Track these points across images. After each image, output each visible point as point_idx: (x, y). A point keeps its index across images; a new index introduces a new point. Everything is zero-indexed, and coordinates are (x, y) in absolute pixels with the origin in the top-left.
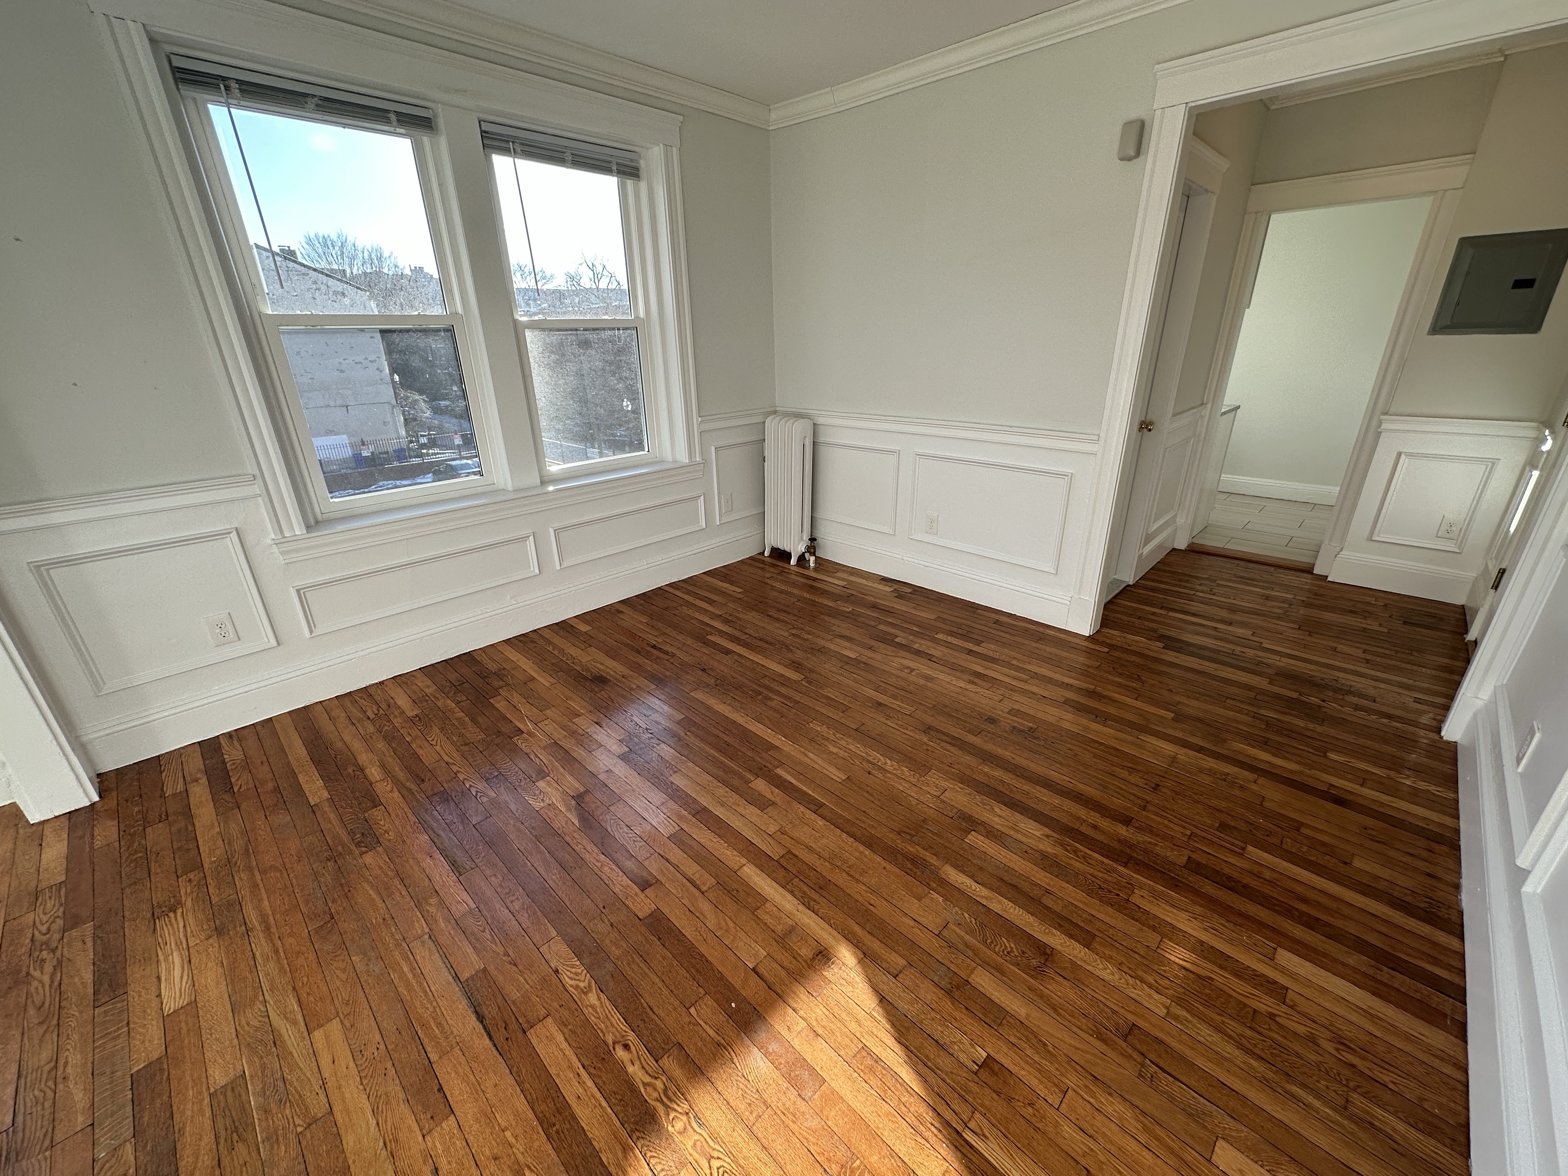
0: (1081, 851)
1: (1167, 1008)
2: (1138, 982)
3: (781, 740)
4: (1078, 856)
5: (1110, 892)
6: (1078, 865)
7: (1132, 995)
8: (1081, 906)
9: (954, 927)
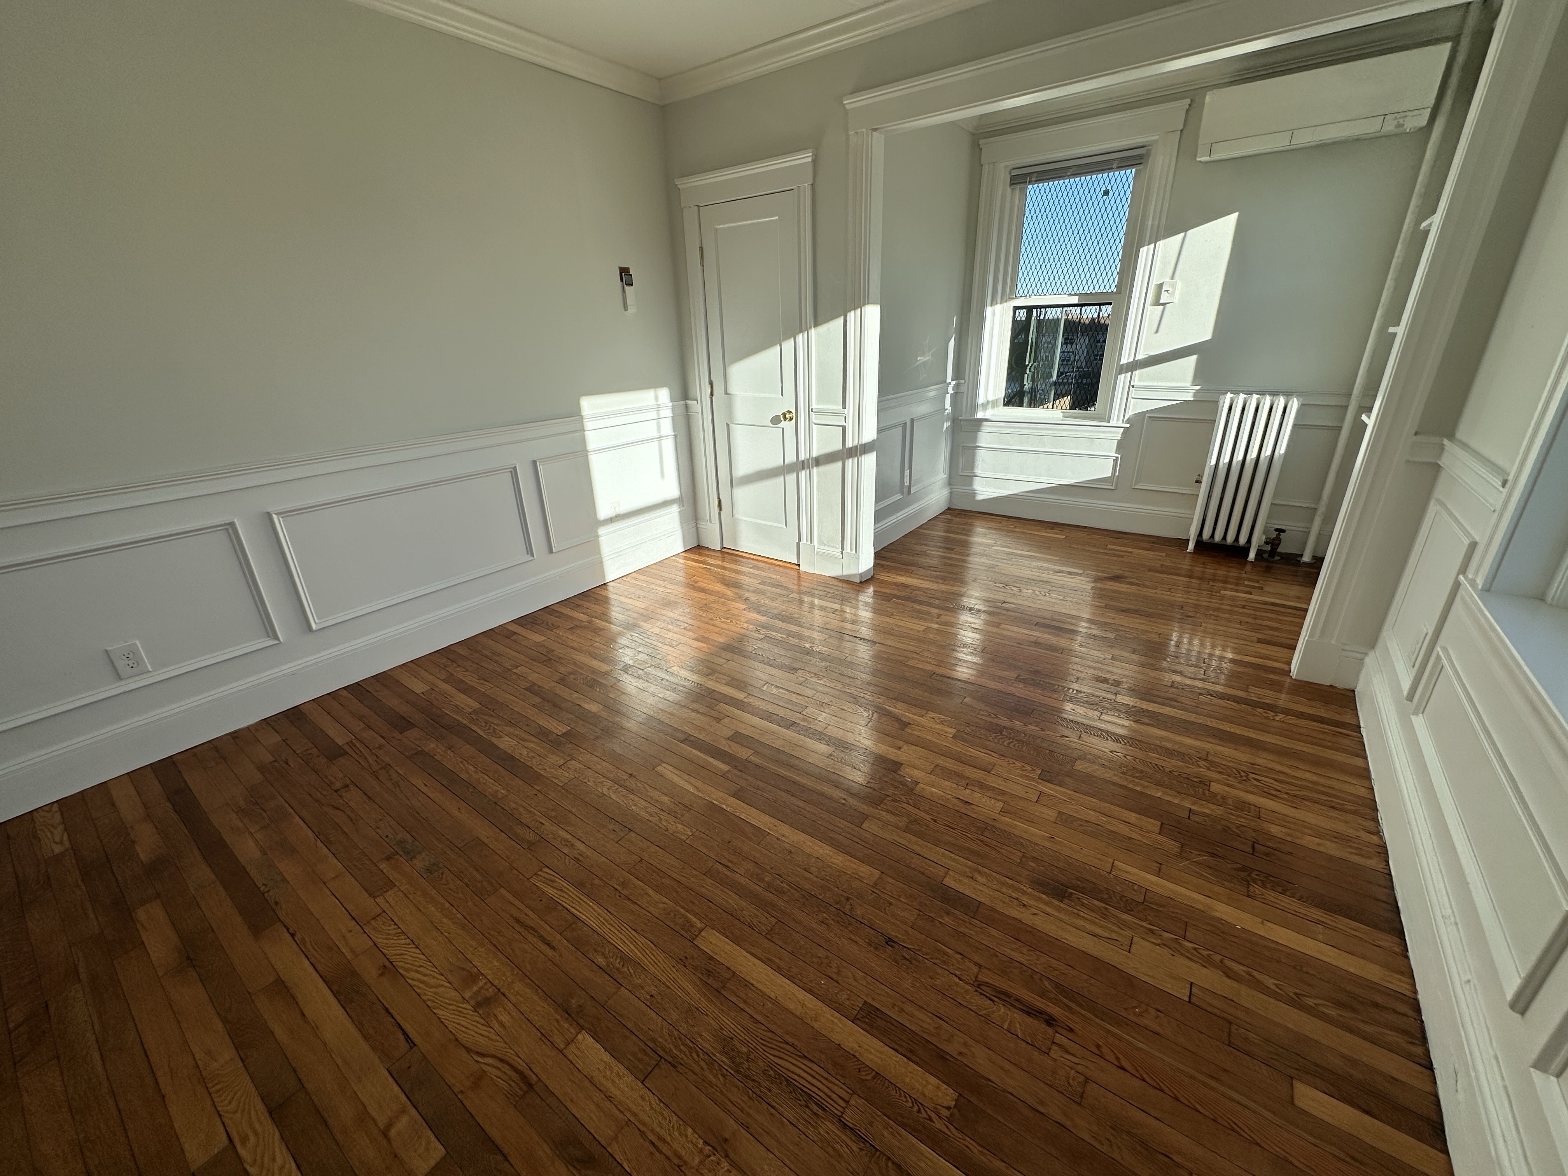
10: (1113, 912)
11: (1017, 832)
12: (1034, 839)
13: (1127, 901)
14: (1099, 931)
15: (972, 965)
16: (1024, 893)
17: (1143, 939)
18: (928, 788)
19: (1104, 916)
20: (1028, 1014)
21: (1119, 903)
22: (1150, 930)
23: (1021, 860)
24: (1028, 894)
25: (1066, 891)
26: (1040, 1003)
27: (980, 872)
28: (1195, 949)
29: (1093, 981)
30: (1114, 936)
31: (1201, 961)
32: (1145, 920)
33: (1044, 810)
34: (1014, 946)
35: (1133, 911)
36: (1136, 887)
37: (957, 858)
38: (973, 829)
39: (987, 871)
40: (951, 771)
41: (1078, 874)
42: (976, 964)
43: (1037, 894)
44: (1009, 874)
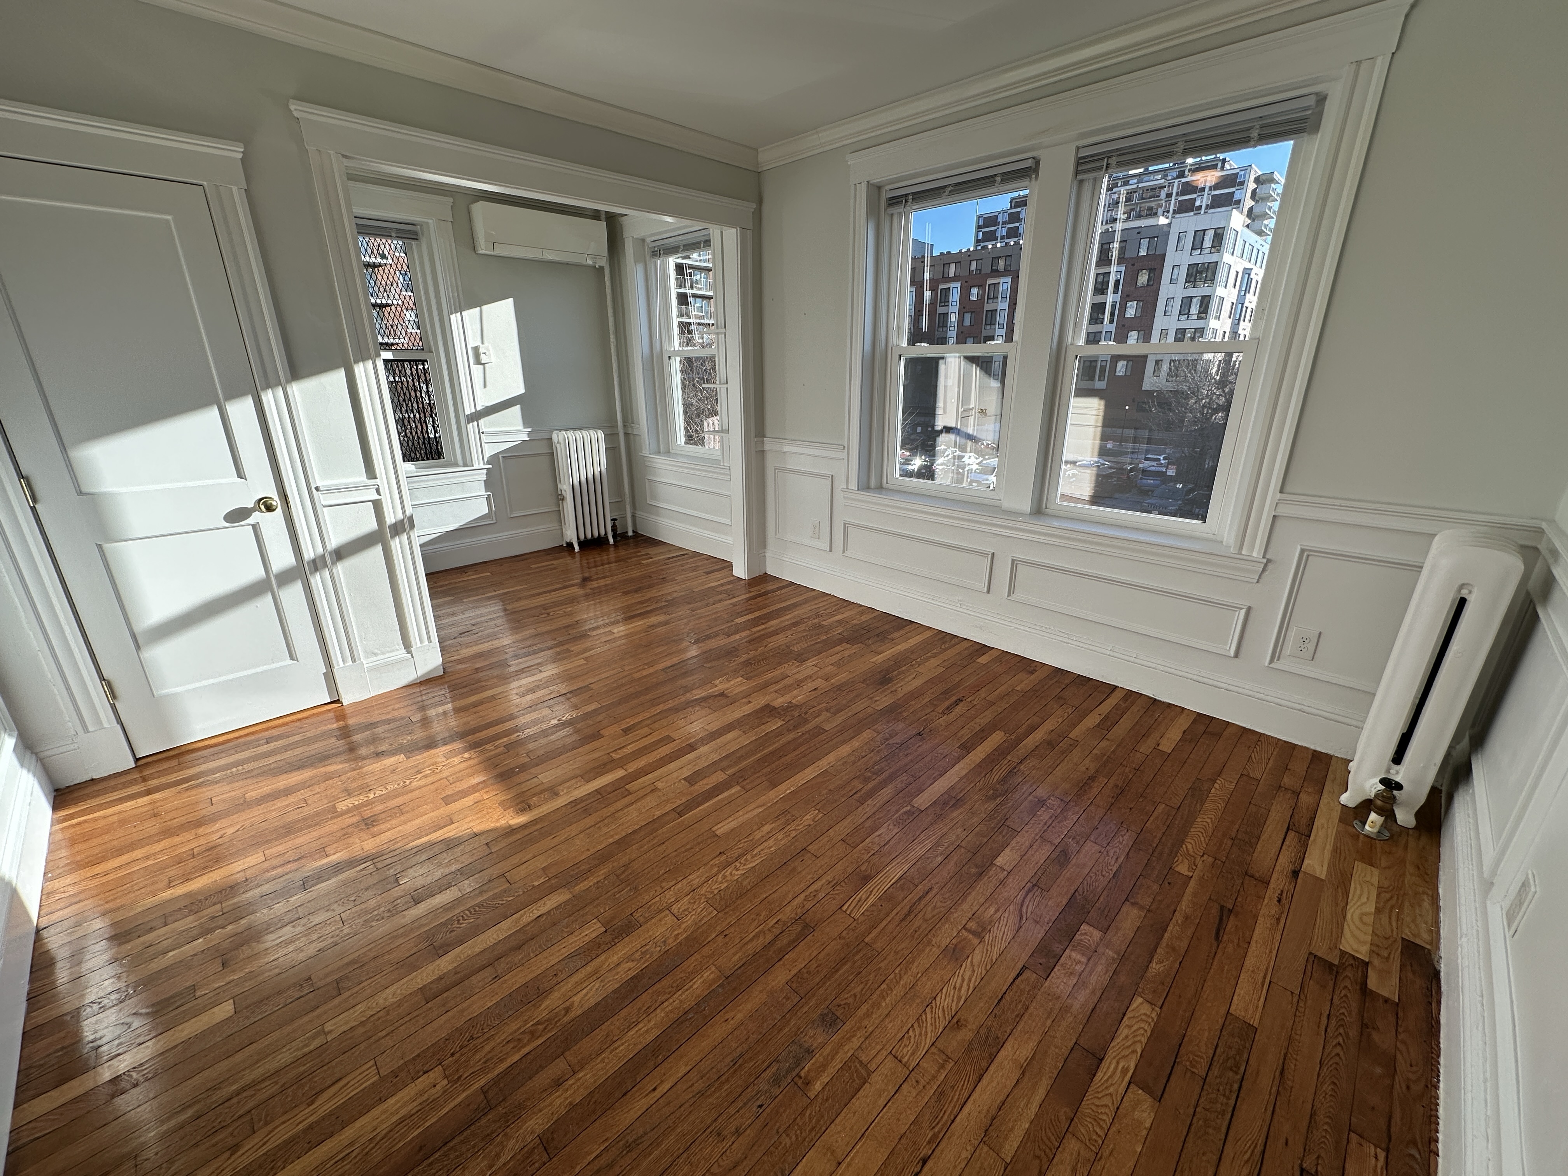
0: (529, 1041)
1: (326, 1034)
2: (364, 1019)
3: (789, 789)
4: (524, 1033)
5: (462, 1047)
6: (514, 1026)
7: (360, 1006)
8: (464, 1005)
9: (505, 887)
10: (900, 671)
19: (902, 673)
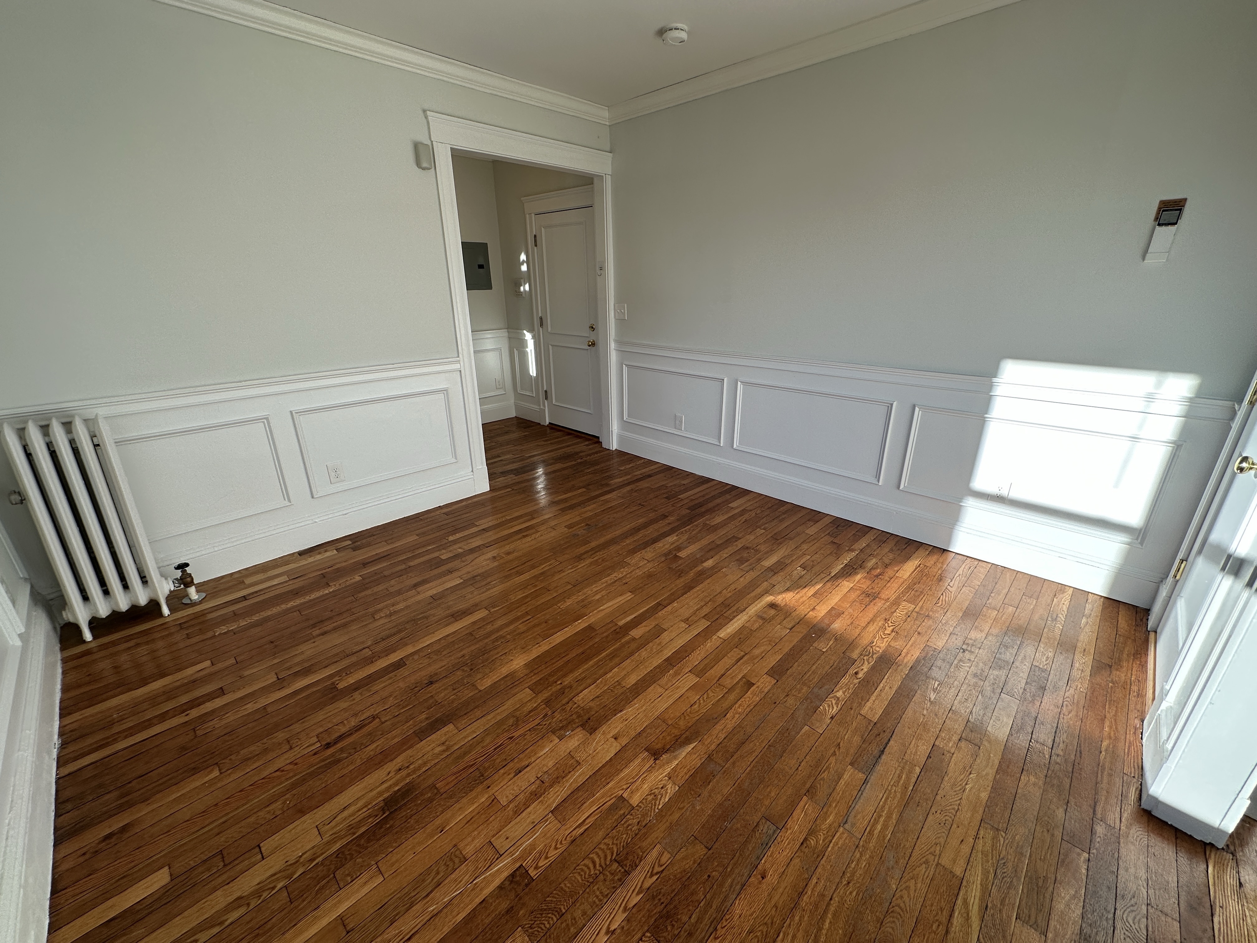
10: (347, 838)
11: (465, 800)
12: (448, 814)
13: (346, 859)
14: (346, 813)
15: (387, 718)
16: (408, 775)
17: (313, 847)
18: (551, 746)
19: (352, 828)
20: (340, 736)
21: (349, 850)
22: (314, 859)
23: (436, 788)
24: (406, 777)
25: (388, 810)
26: (339, 745)
27: (444, 751)
28: (273, 888)
29: (323, 785)
30: (333, 824)
31: (265, 883)
32: (322, 863)
33: (477, 843)
34: (379, 748)
35: (337, 857)
36: (349, 879)
37: (466, 741)
38: (487, 765)
39: (442, 757)
40: (566, 775)
41: (395, 831)
42: (386, 721)
43: (402, 784)
44: (430, 772)
